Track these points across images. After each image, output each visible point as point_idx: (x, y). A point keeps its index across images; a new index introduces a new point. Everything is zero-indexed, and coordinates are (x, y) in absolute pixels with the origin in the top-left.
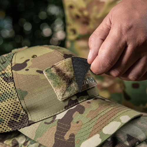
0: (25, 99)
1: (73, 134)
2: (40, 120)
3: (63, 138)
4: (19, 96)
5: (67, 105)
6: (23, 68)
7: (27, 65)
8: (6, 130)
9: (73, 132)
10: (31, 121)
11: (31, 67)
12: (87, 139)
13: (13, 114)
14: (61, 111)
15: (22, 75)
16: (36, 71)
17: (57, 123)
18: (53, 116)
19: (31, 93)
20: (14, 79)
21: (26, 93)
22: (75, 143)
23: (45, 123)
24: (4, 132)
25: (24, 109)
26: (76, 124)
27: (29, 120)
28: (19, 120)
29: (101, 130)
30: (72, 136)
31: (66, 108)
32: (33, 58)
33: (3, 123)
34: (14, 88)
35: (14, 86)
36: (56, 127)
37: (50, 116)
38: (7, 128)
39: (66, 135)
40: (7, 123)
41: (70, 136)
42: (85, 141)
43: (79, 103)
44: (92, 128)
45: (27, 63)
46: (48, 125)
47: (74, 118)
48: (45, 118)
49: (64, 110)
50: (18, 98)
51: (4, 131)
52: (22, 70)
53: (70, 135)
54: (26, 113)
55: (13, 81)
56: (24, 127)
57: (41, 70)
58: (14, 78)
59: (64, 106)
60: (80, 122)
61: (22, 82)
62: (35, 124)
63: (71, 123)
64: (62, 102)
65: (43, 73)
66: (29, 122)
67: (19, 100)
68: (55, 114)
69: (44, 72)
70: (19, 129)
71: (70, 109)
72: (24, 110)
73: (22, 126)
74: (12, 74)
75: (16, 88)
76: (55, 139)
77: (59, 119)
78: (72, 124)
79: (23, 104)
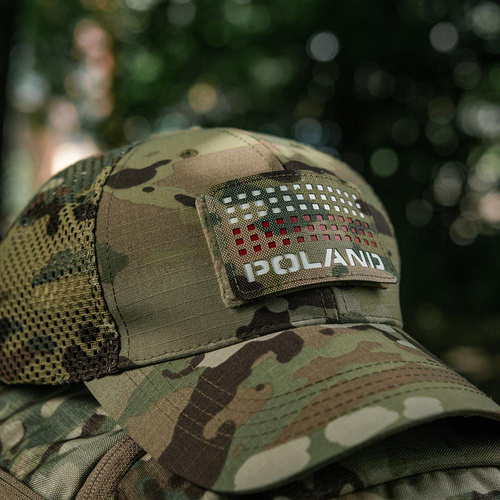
0: (118, 280)
1: (232, 422)
2: (154, 360)
3: (200, 430)
4: (100, 267)
5: (247, 324)
6: (139, 182)
7: (156, 177)
8: (54, 379)
9: (234, 417)
10: (126, 360)
11: (164, 182)
12: (267, 447)
13: (80, 326)
14: (223, 342)
15: (128, 203)
16: (175, 197)
17: (197, 378)
18: (196, 355)
19: (139, 263)
20: (99, 213)
21: (123, 261)
22: (230, 453)
23: (166, 373)
24: (50, 384)
25: (111, 315)
26: (253, 391)
27: (121, 354)
28: (95, 352)
29: (323, 424)
30: (229, 428)
31: (243, 333)
32: (181, 159)
33: (52, 352)
34: (91, 239)
35: (91, 234)
36: (192, 390)
37: (186, 352)
38: (60, 371)
39: (209, 423)
40: (61, 356)
41: (220, 430)
42: (259, 452)
43: (294, 327)
44: (295, 416)
45: (157, 169)
46: (171, 381)
47: (254, 372)
48: (168, 355)
49: (234, 339)
50: (98, 273)
51: (48, 380)
52: (133, 188)
53: (224, 425)
54: (117, 328)
55: (95, 217)
56: (103, 376)
57: (191, 195)
58: (100, 210)
59: (237, 328)
60: (267, 387)
61: (120, 223)
62: (137, 371)
63: (241, 386)
64: (231, 311)
65: (194, 206)
66: (118, 361)
67: (99, 281)
68: (202, 347)
69: (196, 203)
70: (88, 380)
71: (255, 340)
72: (112, 320)
73: (97, 372)
74: (101, 197)
75: (98, 239)
76: (177, 429)
77: (209, 368)
78: (240, 390)
79: (110, 299)
